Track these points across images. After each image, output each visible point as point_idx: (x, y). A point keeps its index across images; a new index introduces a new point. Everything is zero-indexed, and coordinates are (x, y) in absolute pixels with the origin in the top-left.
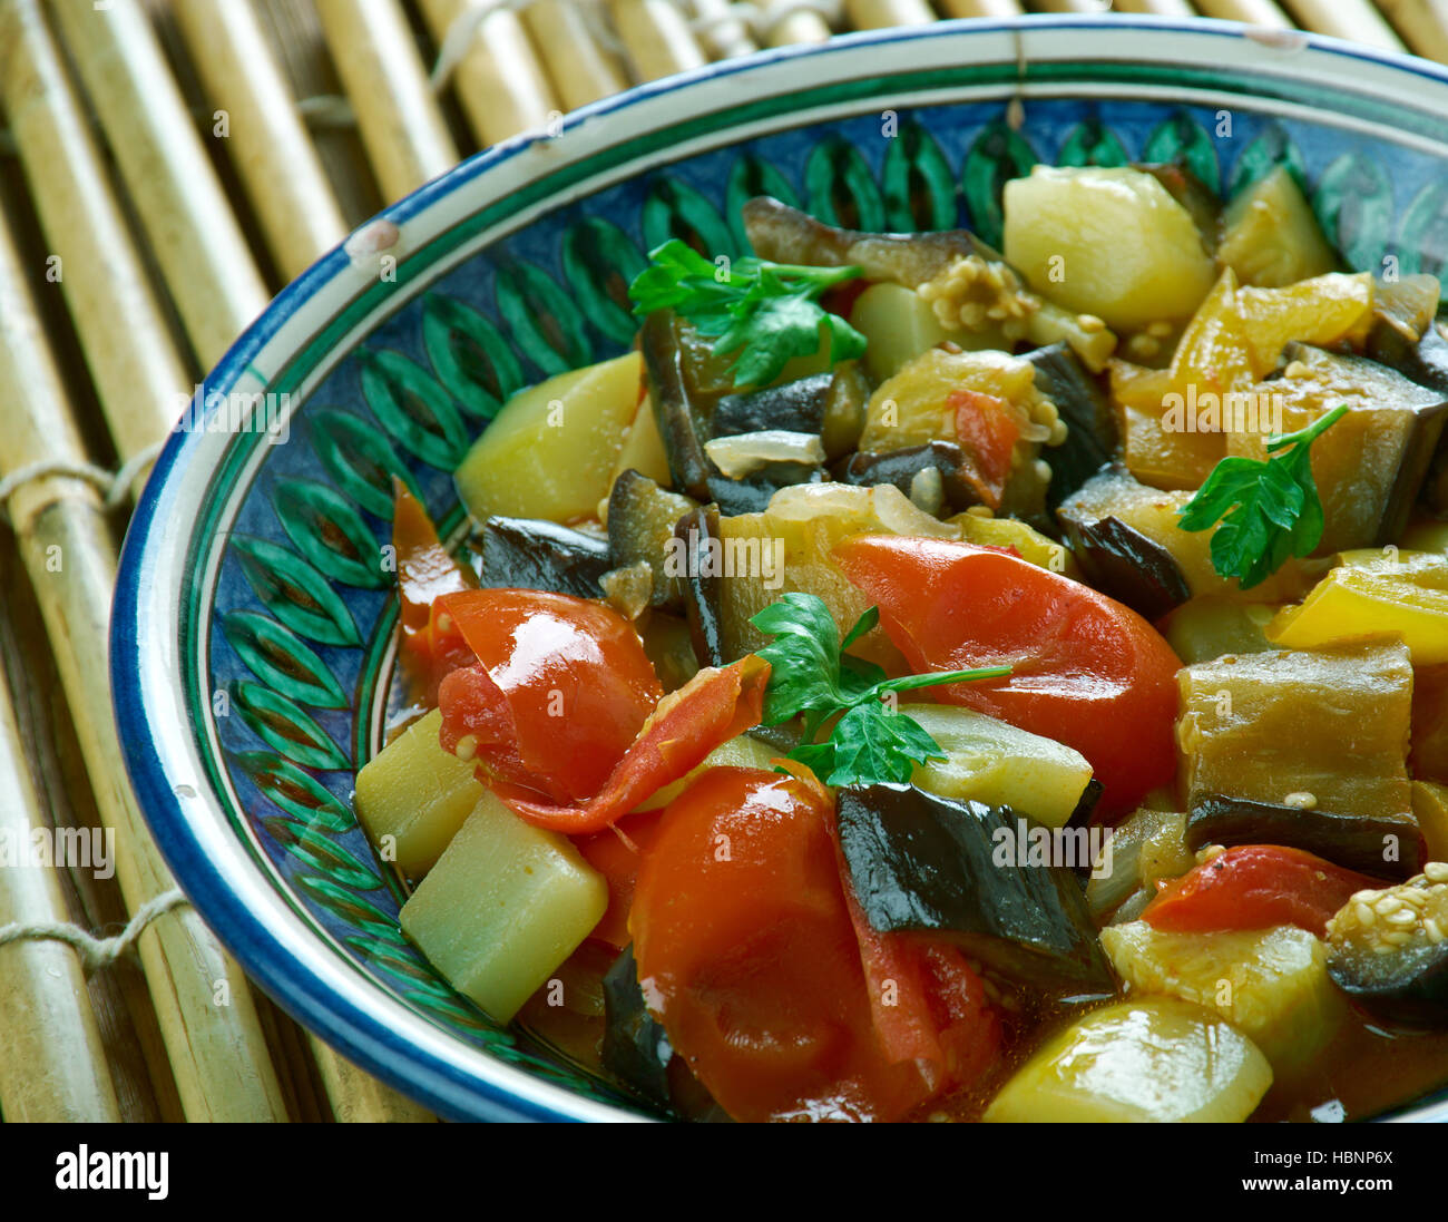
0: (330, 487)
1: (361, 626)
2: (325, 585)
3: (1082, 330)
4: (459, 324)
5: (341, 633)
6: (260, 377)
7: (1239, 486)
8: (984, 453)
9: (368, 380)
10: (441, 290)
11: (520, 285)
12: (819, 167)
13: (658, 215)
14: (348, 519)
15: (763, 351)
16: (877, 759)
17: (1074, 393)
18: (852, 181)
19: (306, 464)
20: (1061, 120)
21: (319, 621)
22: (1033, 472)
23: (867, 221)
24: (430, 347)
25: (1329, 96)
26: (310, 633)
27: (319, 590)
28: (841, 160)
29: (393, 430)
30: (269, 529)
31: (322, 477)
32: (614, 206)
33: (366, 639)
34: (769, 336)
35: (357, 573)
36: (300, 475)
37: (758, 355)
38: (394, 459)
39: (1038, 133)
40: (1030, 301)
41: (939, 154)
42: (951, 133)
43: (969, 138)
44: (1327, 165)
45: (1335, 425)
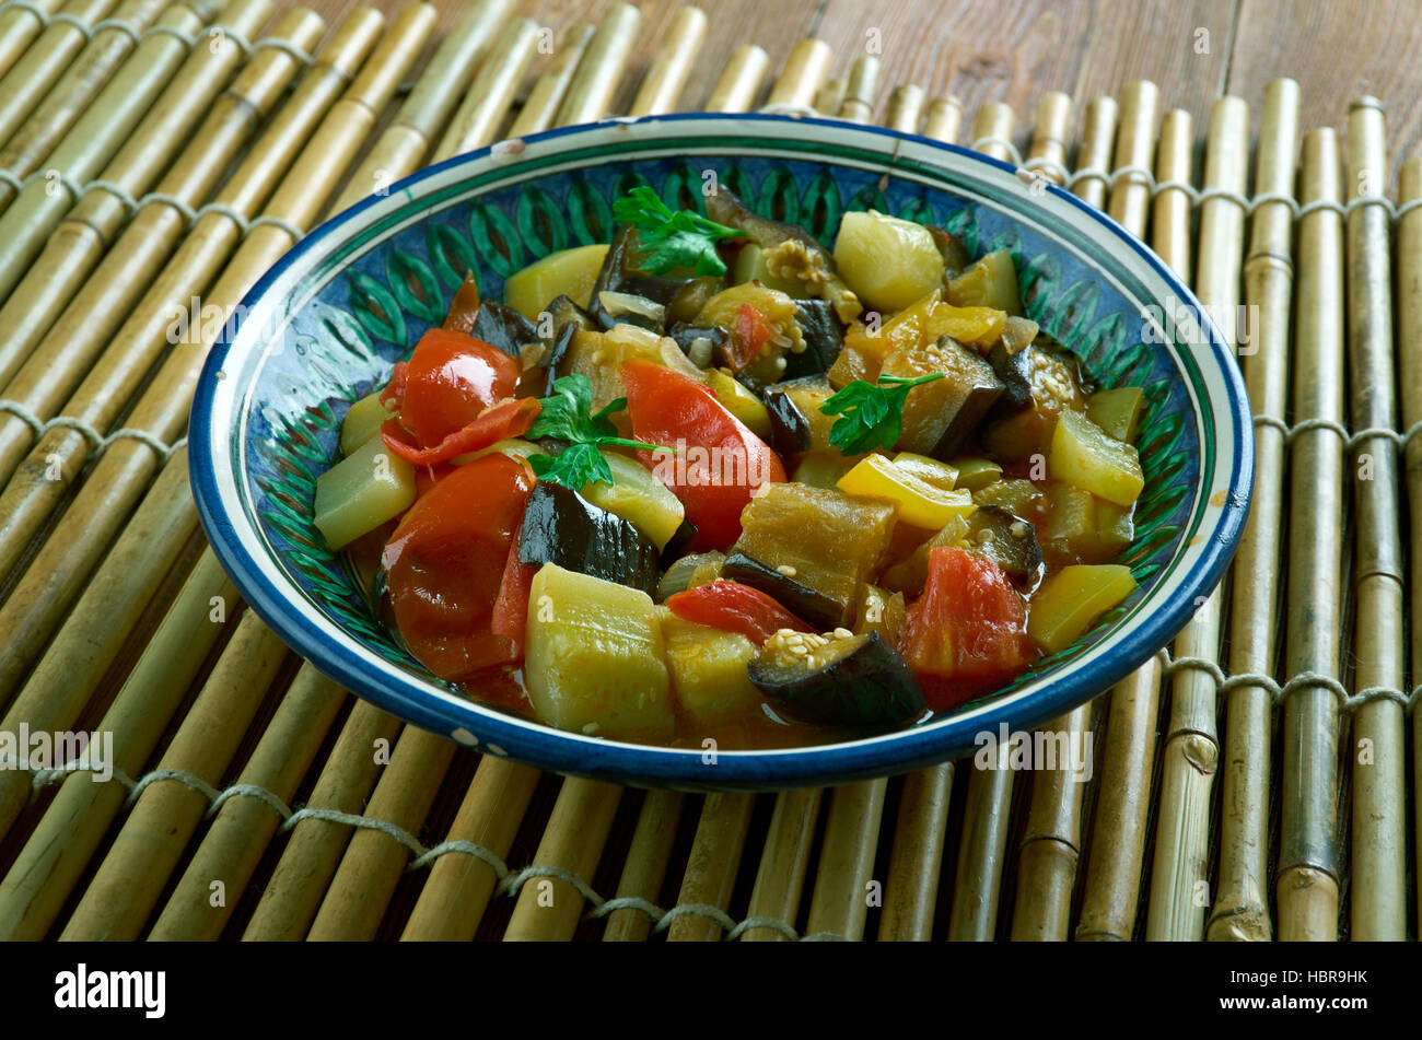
0: (427, 264)
1: (410, 338)
2: (398, 310)
3: (843, 297)
4: (541, 205)
5: (395, 336)
6: (409, 195)
7: (860, 398)
8: (745, 343)
9: (475, 217)
10: (537, 184)
11: (584, 194)
12: (771, 182)
13: (675, 182)
14: (430, 283)
15: (664, 256)
16: (574, 473)
17: (819, 328)
18: (786, 195)
19: (417, 247)
20: (907, 193)
21: (383, 327)
22: (774, 362)
23: (787, 219)
24: (519, 211)
25: (1046, 219)
26: (374, 331)
27: (393, 312)
28: (784, 181)
29: (479, 247)
30: (376, 270)
31: (425, 257)
32: (651, 170)
33: (410, 345)
34: (671, 249)
35: (421, 310)
36: (411, 252)
37: (659, 257)
38: (474, 260)
39: (892, 197)
40: (825, 275)
41: (838, 194)
42: (847, 184)
43: (855, 189)
44: (1034, 256)
45: (934, 382)
